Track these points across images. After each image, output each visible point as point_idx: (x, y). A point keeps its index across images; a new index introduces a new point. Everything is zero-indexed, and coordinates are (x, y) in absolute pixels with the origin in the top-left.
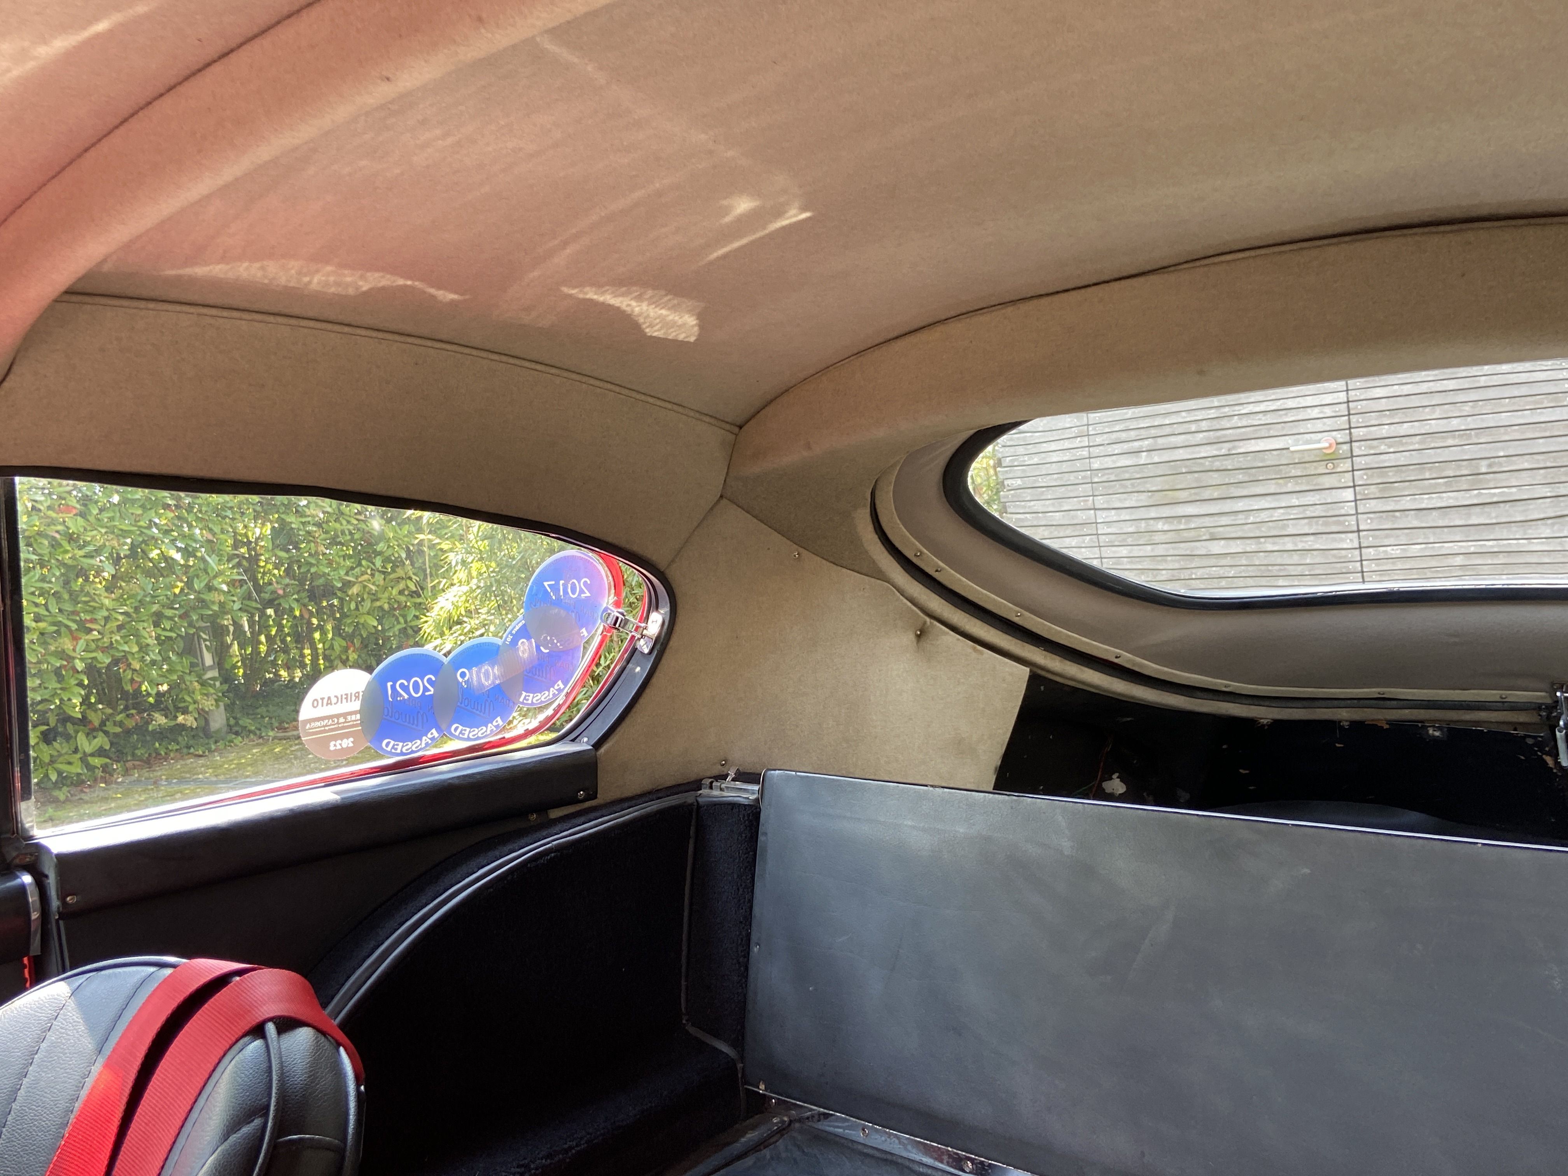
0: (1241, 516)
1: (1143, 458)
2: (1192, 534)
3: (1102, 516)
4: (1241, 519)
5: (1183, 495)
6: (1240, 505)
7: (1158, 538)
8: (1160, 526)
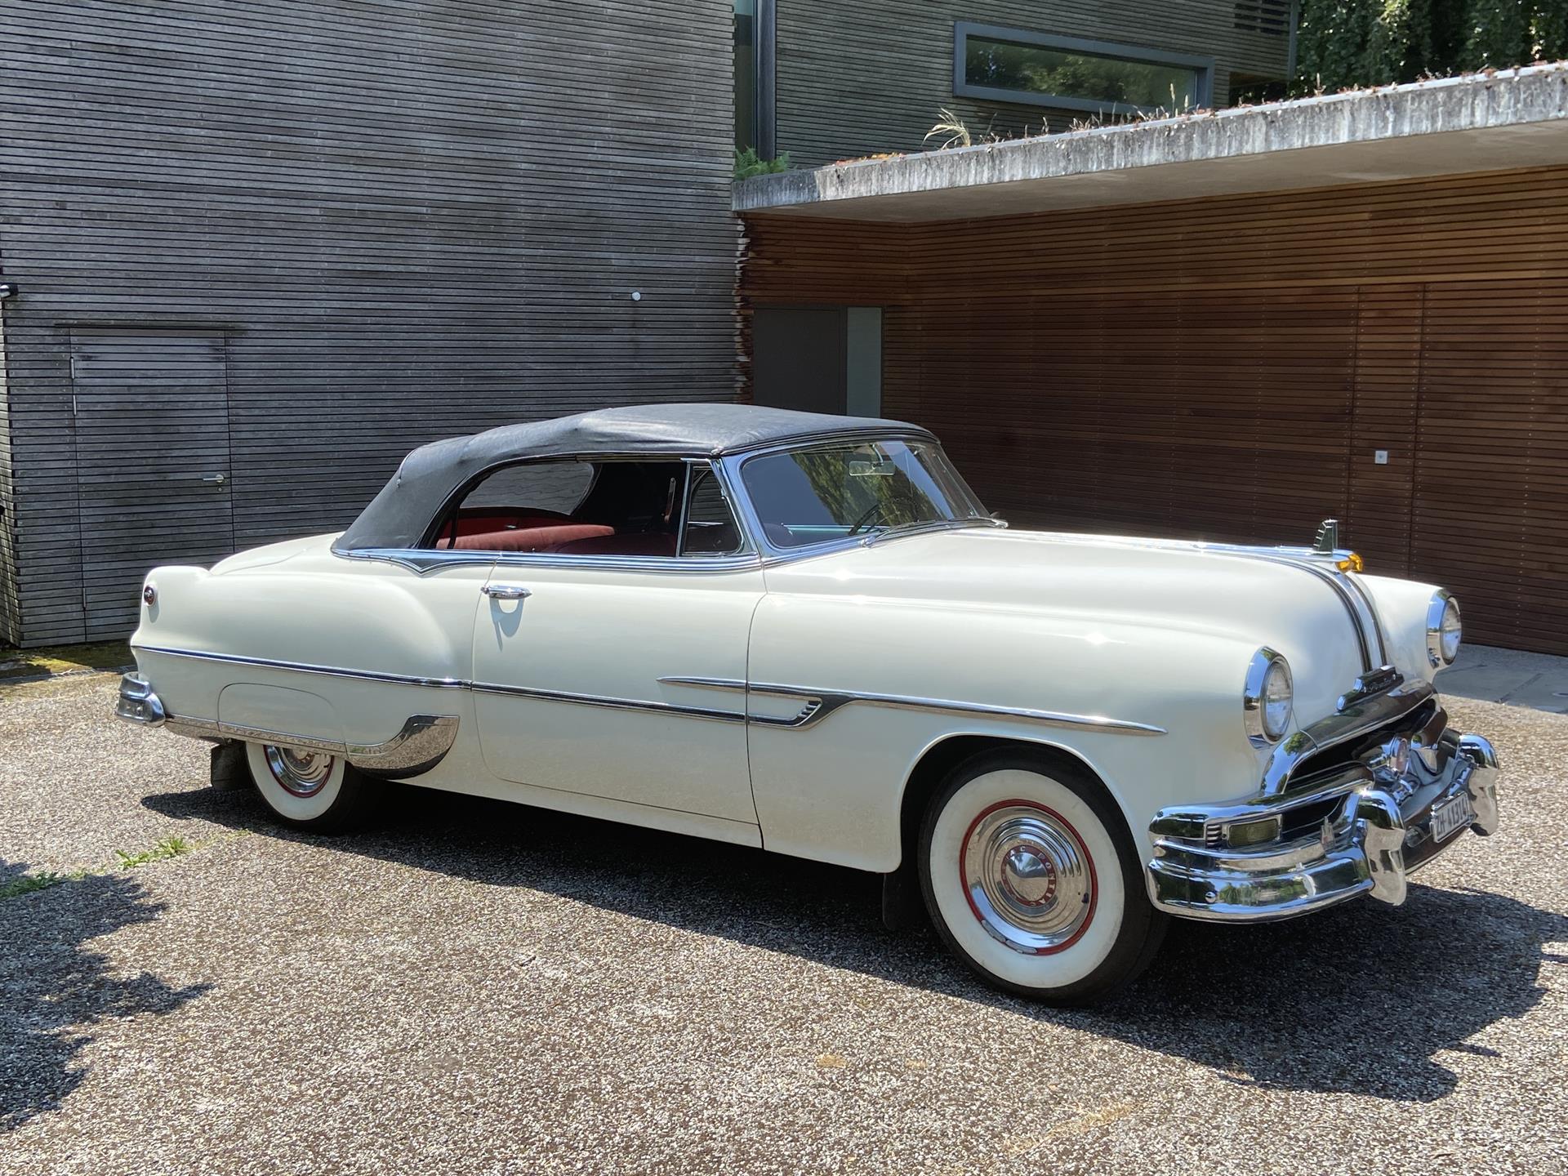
0: (171, 514)
1: (112, 479)
2: (141, 524)
3: (83, 512)
4: (170, 515)
5: (136, 501)
6: (169, 508)
7: (118, 526)
8: (121, 518)
